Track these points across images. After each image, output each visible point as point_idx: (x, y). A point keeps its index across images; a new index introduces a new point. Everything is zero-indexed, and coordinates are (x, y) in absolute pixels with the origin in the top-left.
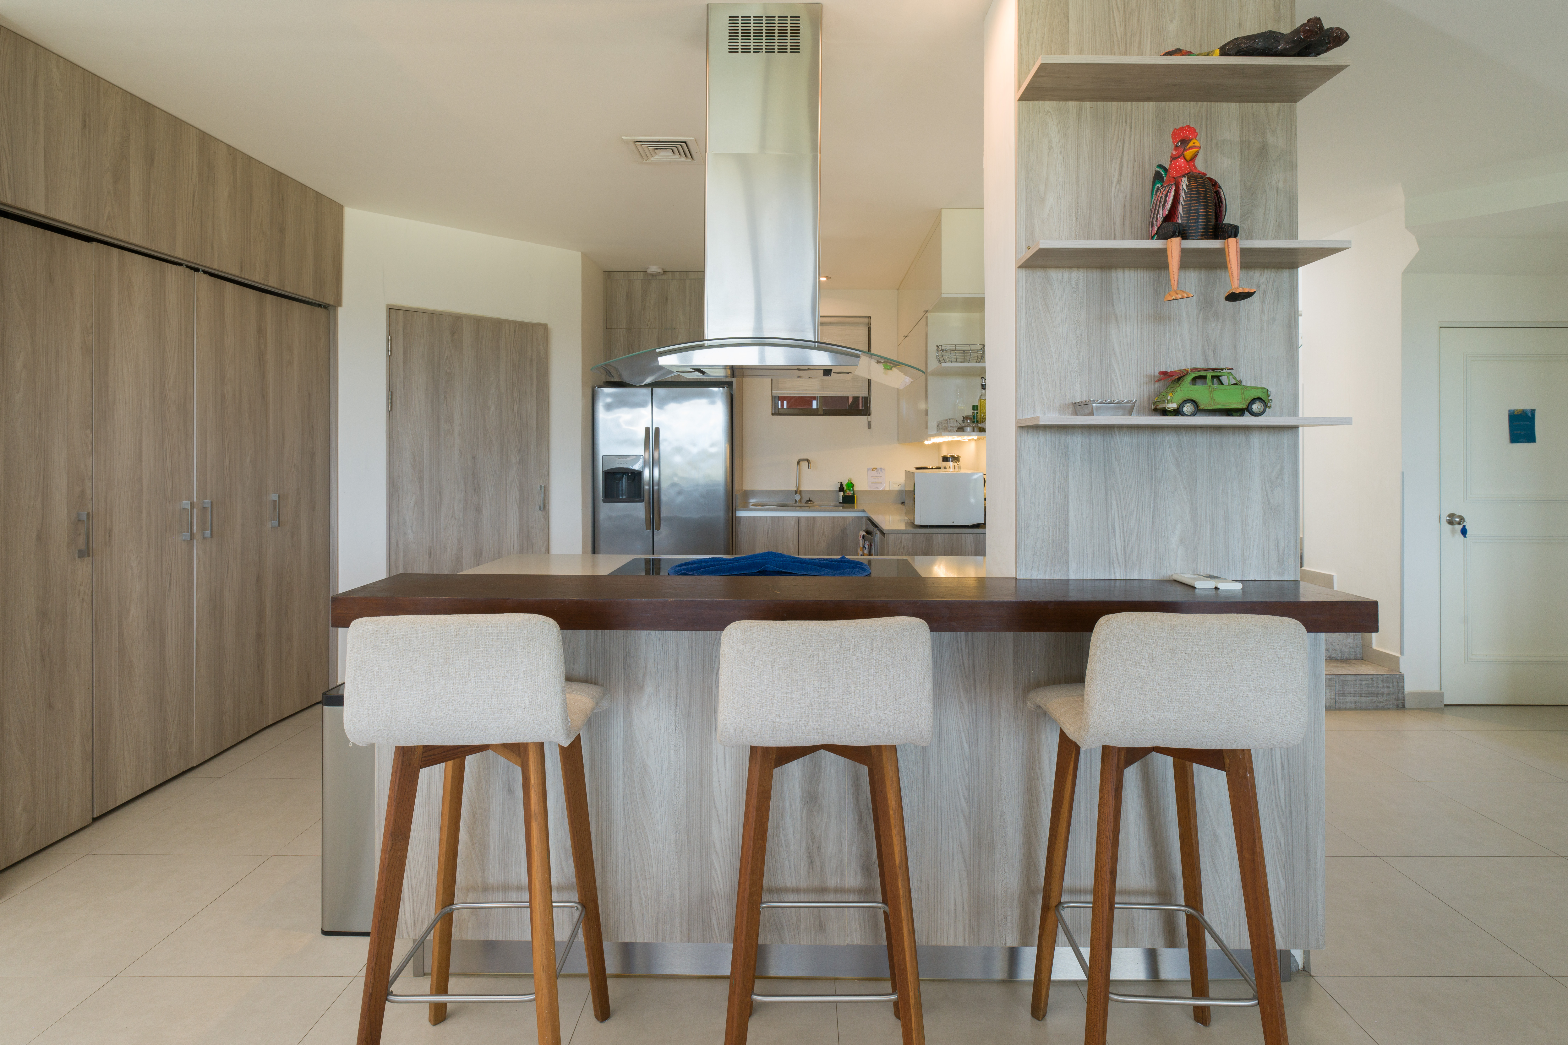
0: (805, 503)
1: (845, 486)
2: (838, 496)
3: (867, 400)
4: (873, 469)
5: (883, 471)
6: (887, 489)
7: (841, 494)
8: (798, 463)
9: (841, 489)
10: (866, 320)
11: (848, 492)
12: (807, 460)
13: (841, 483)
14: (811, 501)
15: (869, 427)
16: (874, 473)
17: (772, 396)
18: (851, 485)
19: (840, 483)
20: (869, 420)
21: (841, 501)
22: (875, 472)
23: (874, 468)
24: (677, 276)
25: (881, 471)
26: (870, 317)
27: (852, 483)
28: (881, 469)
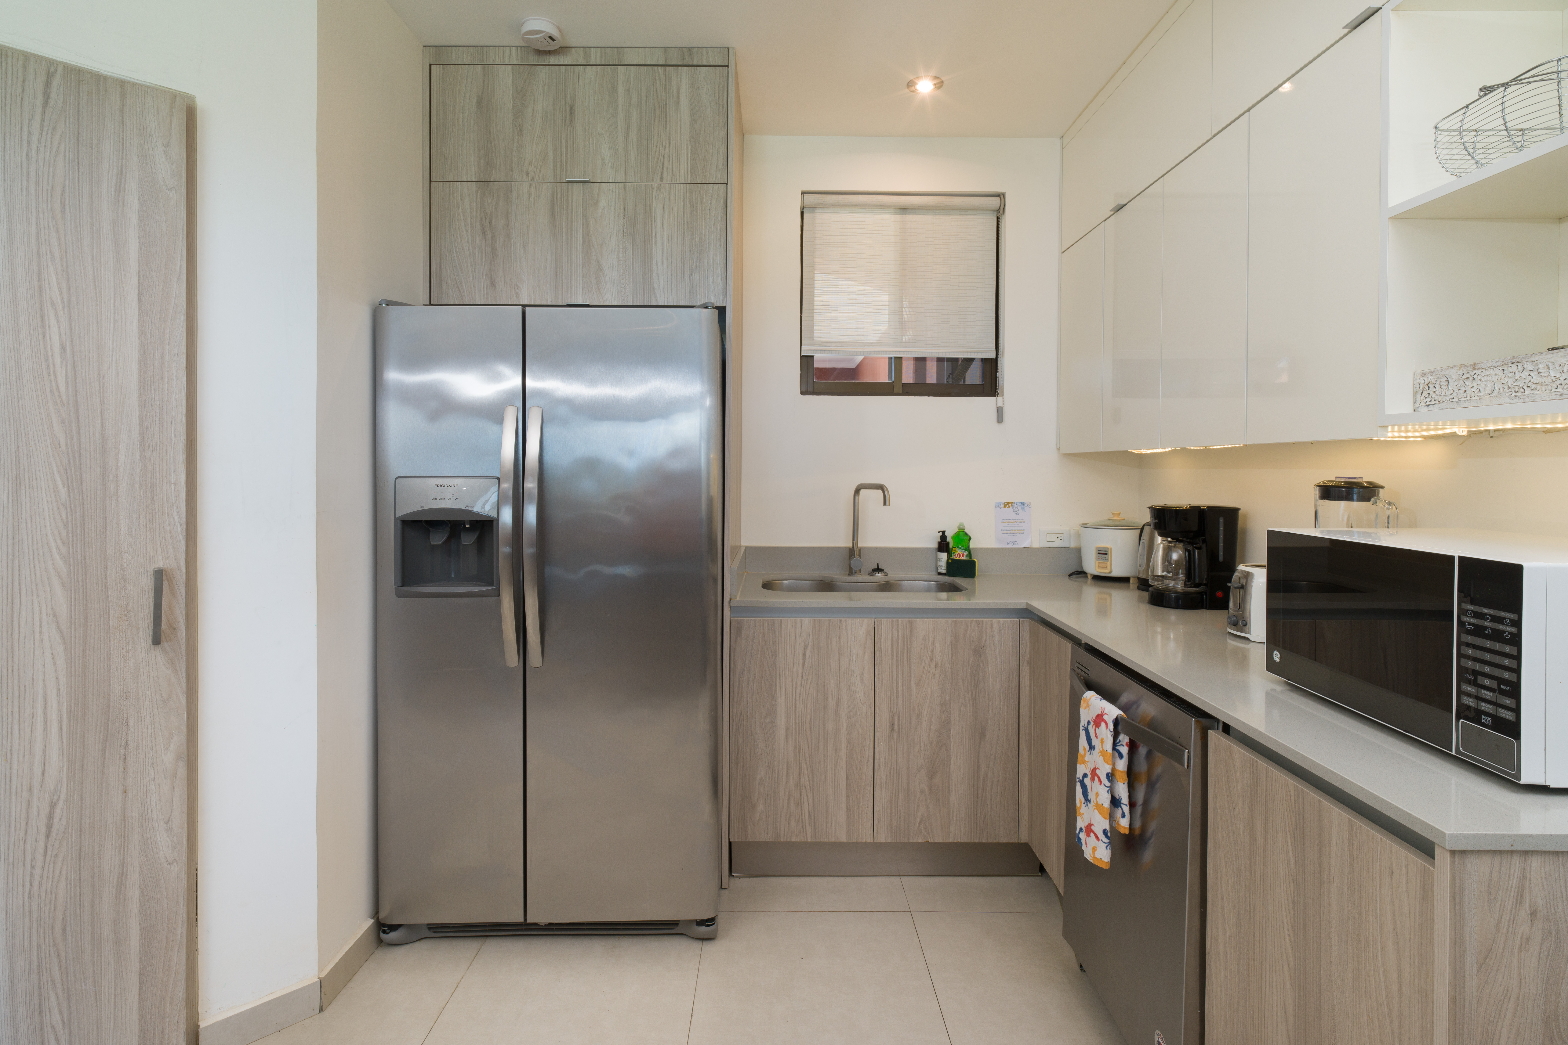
0: (870, 574)
1: (949, 539)
2: (937, 559)
3: (991, 366)
4: (1006, 505)
5: (1026, 508)
6: (1036, 545)
7: (944, 556)
8: (857, 492)
9: (943, 545)
10: (995, 202)
11: (959, 551)
12: (881, 487)
13: (943, 532)
14: (882, 570)
15: (1000, 419)
16: (1009, 512)
17: (802, 357)
18: (963, 536)
19: (941, 534)
20: (1000, 405)
21: (943, 570)
22: (1010, 510)
23: (1008, 503)
24: (595, 58)
25: (1023, 509)
26: (1004, 195)
27: (966, 534)
28: (1023, 504)
